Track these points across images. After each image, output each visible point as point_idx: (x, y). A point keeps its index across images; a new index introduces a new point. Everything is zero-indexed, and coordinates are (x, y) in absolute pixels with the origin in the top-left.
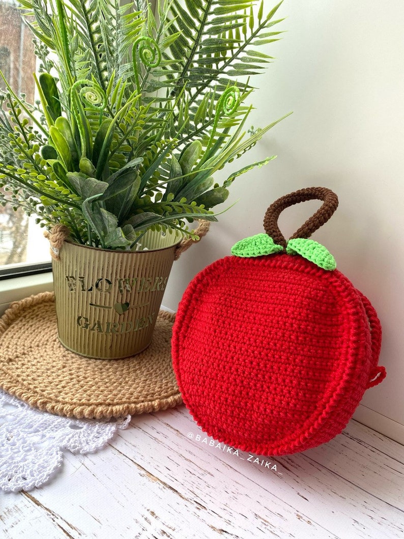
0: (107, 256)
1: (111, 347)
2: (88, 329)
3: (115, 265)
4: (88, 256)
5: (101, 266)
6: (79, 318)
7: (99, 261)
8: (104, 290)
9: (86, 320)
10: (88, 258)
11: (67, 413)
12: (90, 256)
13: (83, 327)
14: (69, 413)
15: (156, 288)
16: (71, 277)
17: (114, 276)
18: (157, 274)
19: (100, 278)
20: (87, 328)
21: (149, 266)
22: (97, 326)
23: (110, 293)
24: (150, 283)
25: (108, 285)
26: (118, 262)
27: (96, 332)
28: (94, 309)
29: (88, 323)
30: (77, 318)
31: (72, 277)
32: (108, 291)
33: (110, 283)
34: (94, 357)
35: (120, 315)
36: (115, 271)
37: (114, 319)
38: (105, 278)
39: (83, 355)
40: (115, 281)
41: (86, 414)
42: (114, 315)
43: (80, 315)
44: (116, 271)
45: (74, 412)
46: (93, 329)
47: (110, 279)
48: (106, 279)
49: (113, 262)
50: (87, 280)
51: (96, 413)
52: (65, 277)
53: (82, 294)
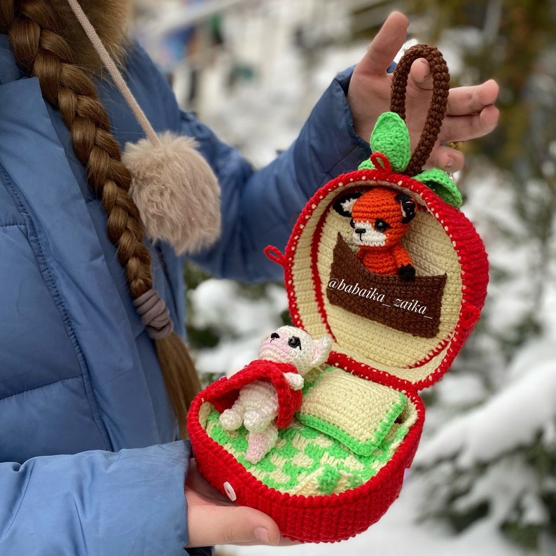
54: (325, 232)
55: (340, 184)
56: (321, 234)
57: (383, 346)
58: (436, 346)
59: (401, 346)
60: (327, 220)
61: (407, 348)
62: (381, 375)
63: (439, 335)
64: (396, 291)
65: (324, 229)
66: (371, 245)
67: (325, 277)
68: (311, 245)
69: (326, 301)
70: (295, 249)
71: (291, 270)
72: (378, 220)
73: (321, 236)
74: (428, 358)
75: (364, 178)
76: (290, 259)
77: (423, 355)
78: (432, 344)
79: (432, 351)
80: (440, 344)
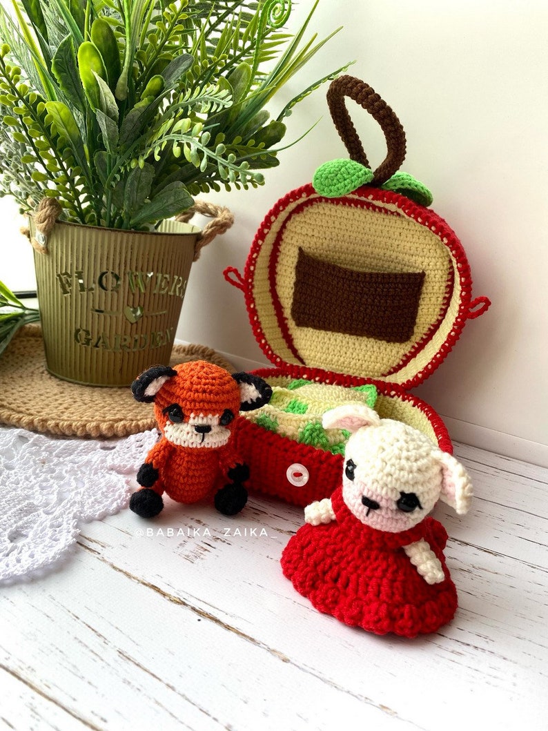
0: (113, 239)
1: (121, 369)
2: (90, 347)
3: (124, 251)
4: (87, 241)
5: (106, 253)
6: (77, 331)
7: (102, 246)
8: (110, 288)
9: (87, 332)
10: (87, 244)
11: (78, 429)
12: (90, 240)
13: (83, 344)
14: (81, 428)
15: (175, 291)
16: (64, 274)
17: (123, 268)
18: (176, 272)
19: (105, 270)
20: (88, 345)
21: (166, 257)
22: (101, 341)
23: (118, 292)
24: (168, 282)
25: (115, 280)
26: (127, 247)
27: (100, 349)
28: (97, 316)
29: (90, 337)
30: (74, 331)
31: (66, 273)
32: (116, 289)
33: (117, 278)
34: (99, 385)
35: (132, 324)
36: (124, 261)
37: (124, 330)
38: (111, 270)
39: (85, 383)
40: (125, 274)
41: (103, 430)
42: (124, 324)
43: (79, 327)
44: (126, 261)
45: (87, 428)
46: (96, 346)
47: (117, 272)
48: (112, 273)
49: (121, 248)
50: (86, 275)
51: (117, 427)
52: (55, 276)
53: (80, 296)
54: (283, 251)
56: (278, 254)
58: (409, 350)
60: (283, 237)
63: (413, 338)
64: (378, 289)
65: (281, 248)
67: (286, 301)
68: (269, 267)
69: (291, 324)
70: (254, 269)
71: (252, 294)
73: (278, 256)
74: (401, 363)
76: (250, 280)
77: (397, 361)
78: (406, 348)
79: (405, 355)
80: (413, 347)
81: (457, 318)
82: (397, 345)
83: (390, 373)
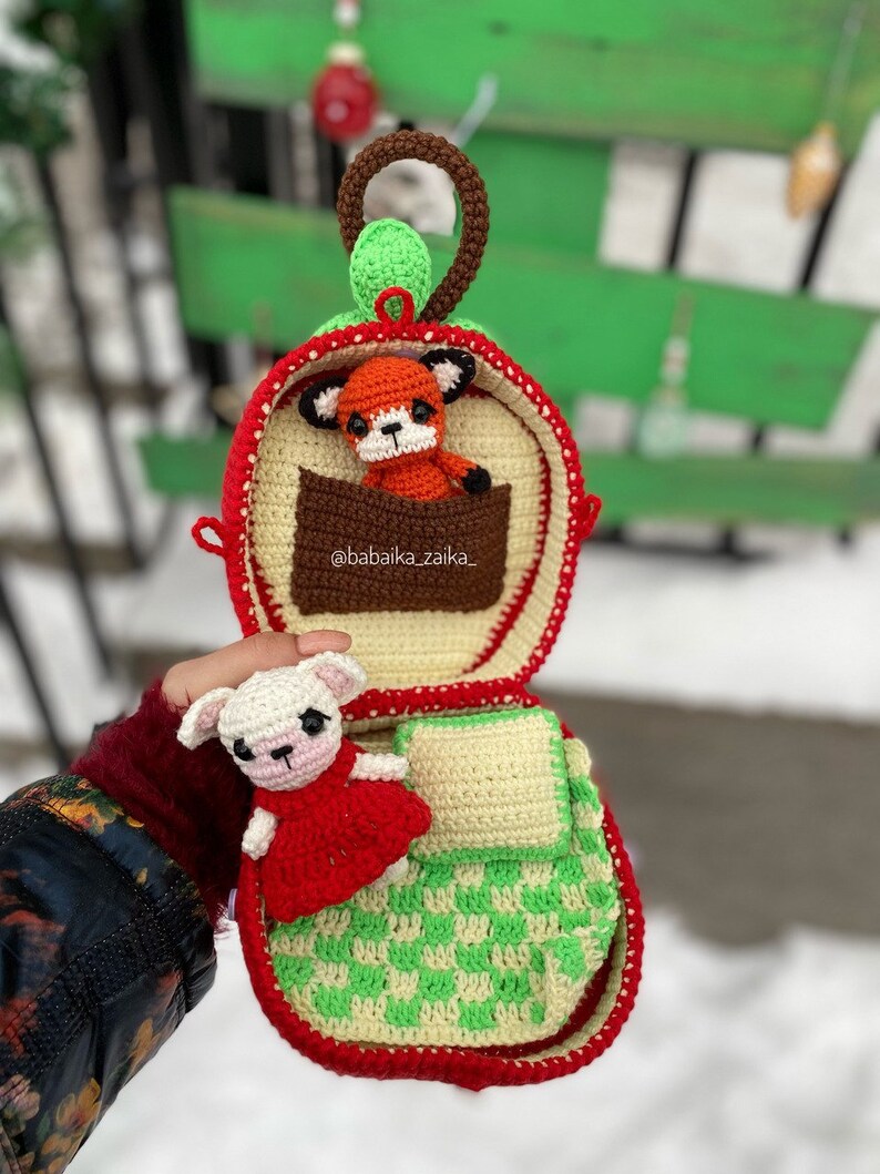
55: (313, 355)
57: (422, 650)
58: (497, 619)
59: (450, 638)
61: (459, 637)
62: (456, 690)
63: (503, 597)
66: (417, 450)
69: (289, 615)
70: (248, 513)
71: (244, 563)
72: (417, 403)
75: (358, 338)
76: (242, 537)
77: (482, 642)
78: (492, 617)
79: (494, 630)
80: (503, 613)
81: (567, 543)
82: (479, 614)
83: (476, 666)
